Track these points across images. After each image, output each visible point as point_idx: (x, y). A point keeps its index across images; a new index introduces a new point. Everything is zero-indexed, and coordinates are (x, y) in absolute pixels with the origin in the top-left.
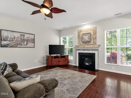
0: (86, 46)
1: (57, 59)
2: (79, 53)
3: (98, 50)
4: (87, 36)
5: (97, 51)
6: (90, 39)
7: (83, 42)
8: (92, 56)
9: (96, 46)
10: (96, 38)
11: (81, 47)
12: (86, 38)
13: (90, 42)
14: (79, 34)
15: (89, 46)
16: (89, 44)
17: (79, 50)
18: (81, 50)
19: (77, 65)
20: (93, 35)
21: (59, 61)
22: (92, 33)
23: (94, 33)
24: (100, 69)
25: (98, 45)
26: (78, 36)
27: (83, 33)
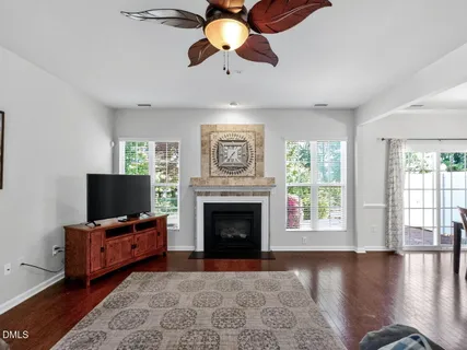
0: (232, 182)
1: (126, 238)
2: (205, 204)
3: (268, 194)
4: (236, 150)
5: (267, 197)
6: (246, 158)
7: (221, 168)
8: (252, 213)
9: (263, 181)
10: (262, 160)
11: (212, 182)
12: (233, 155)
13: (245, 168)
14: (206, 138)
15: (241, 182)
16: (242, 174)
17: (207, 194)
18: (214, 194)
19: (200, 248)
20: (253, 147)
21: (134, 247)
22: (252, 143)
23: (258, 141)
24: (274, 249)
25: (268, 179)
26: (202, 145)
27: (221, 135)
